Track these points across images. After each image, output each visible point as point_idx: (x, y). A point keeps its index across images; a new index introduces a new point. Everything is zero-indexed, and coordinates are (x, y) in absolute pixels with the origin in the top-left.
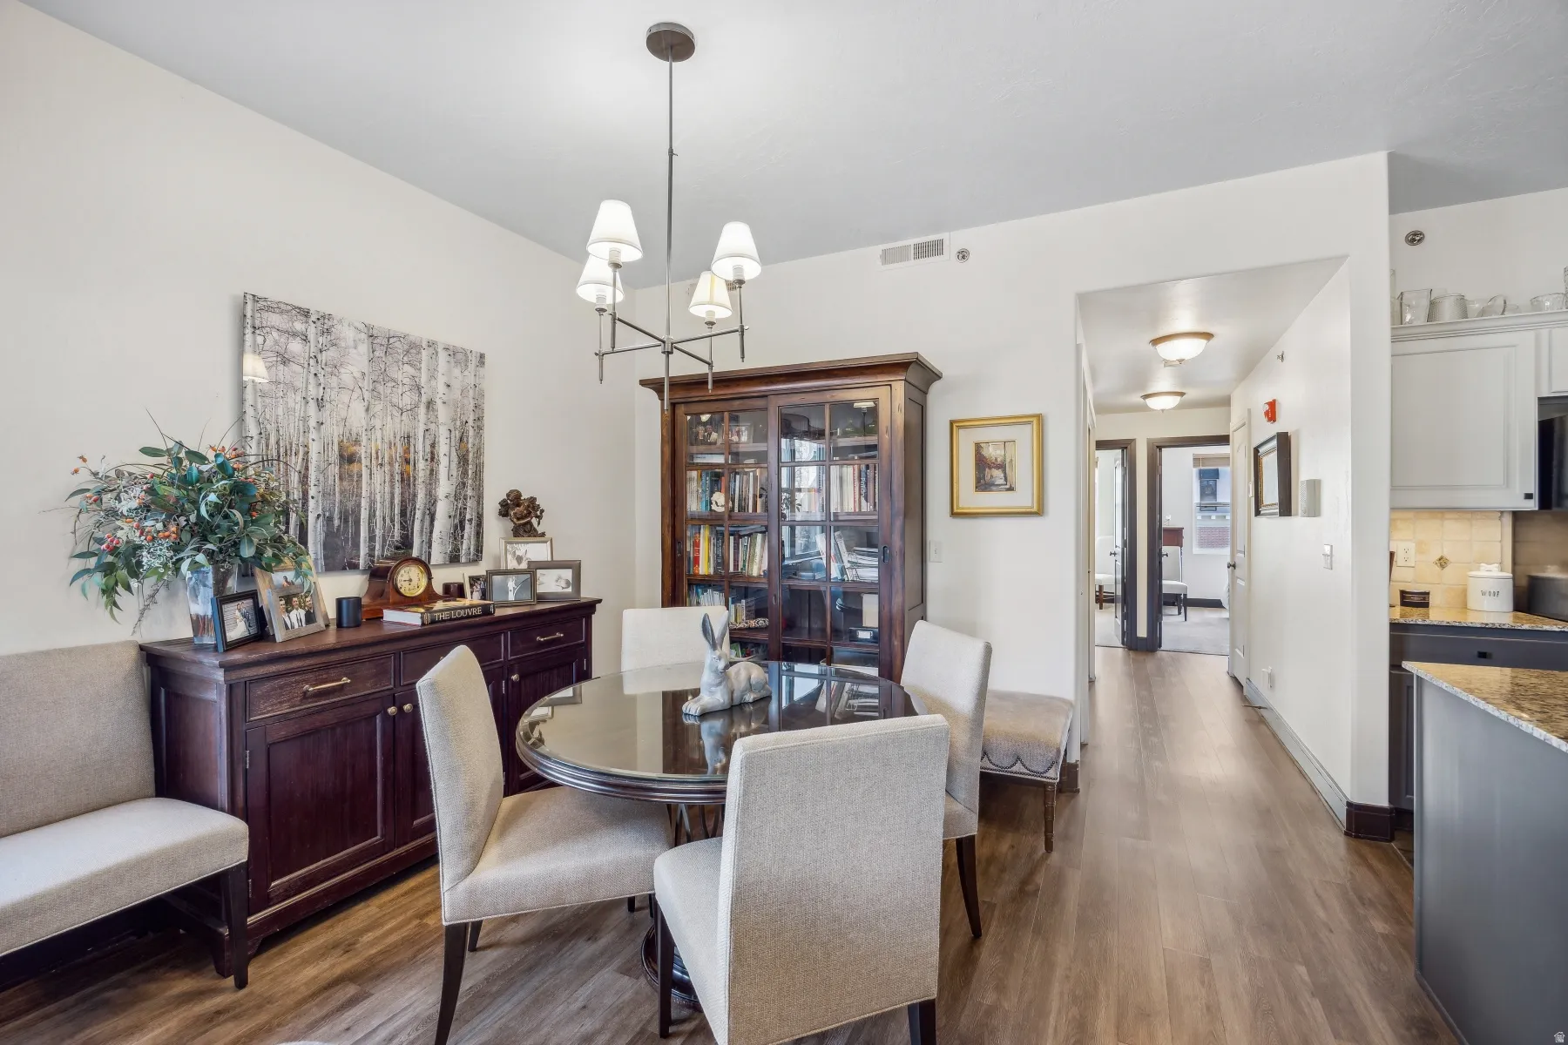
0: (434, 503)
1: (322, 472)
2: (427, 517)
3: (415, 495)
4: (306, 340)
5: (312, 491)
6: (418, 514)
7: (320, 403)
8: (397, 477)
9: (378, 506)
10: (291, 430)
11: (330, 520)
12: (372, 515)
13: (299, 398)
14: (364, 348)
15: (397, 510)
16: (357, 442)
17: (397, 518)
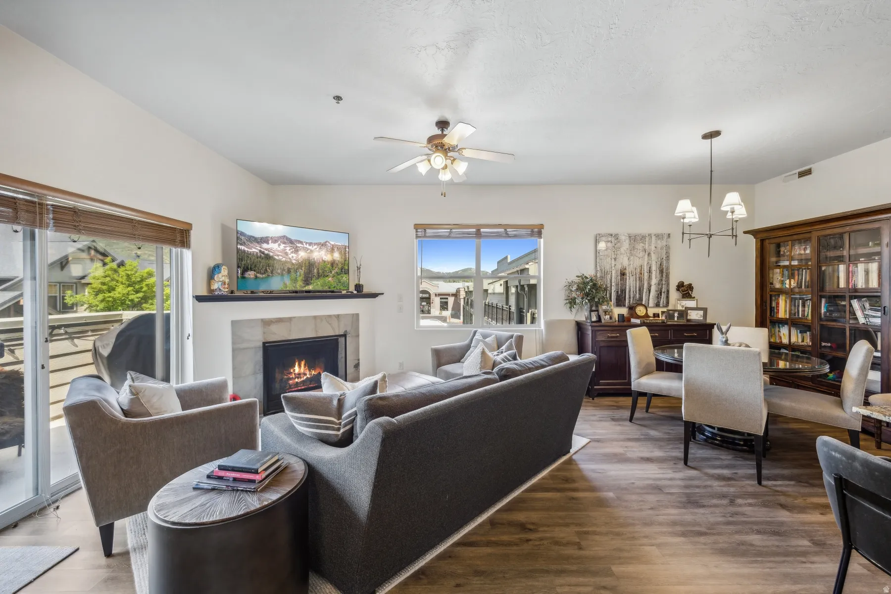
0: (651, 286)
1: (616, 278)
2: (648, 291)
3: (644, 284)
4: (612, 242)
5: (613, 284)
6: (645, 290)
7: (615, 259)
8: (638, 279)
9: (632, 288)
10: (608, 268)
11: (618, 292)
12: (630, 291)
13: (610, 259)
14: (627, 241)
15: (638, 289)
16: (625, 269)
17: (638, 292)
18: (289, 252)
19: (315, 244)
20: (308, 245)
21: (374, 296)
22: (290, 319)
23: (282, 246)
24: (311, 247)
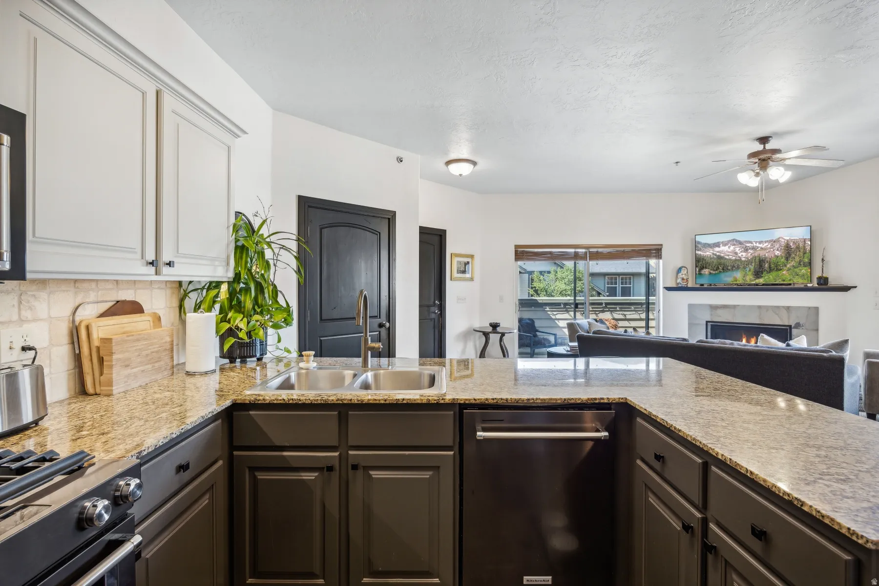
18: (739, 252)
19: (766, 242)
20: (758, 244)
21: (846, 289)
22: (735, 307)
23: (732, 248)
24: (762, 245)
